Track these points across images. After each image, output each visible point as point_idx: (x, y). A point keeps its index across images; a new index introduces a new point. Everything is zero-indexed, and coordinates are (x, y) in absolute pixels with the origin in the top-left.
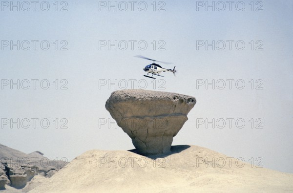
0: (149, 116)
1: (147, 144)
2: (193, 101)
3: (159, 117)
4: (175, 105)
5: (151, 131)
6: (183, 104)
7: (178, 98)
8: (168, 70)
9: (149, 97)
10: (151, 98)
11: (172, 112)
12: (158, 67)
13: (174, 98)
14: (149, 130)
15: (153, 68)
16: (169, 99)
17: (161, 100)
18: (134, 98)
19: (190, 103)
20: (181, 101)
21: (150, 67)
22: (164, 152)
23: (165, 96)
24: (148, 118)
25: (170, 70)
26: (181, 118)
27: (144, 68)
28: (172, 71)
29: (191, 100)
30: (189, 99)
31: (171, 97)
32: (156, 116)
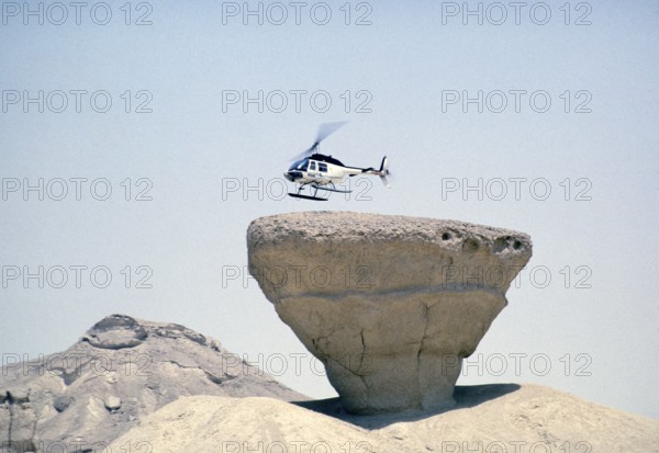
0: (361, 292)
1: (367, 379)
2: (518, 245)
3: (395, 294)
4: (451, 259)
5: (372, 339)
6: (480, 254)
7: (459, 236)
8: (364, 171)
9: (353, 232)
10: (362, 233)
11: (439, 278)
12: (330, 166)
13: (446, 237)
14: (364, 333)
15: (313, 168)
16: (425, 236)
17: (395, 239)
18: (302, 233)
19: (506, 250)
20: (472, 244)
21: (304, 169)
22: (426, 404)
23: (411, 228)
24: (358, 298)
25: (371, 169)
26: (477, 298)
27: (287, 171)
28: (377, 172)
29: (512, 243)
30: (504, 241)
31: (432, 232)
32: (382, 292)
